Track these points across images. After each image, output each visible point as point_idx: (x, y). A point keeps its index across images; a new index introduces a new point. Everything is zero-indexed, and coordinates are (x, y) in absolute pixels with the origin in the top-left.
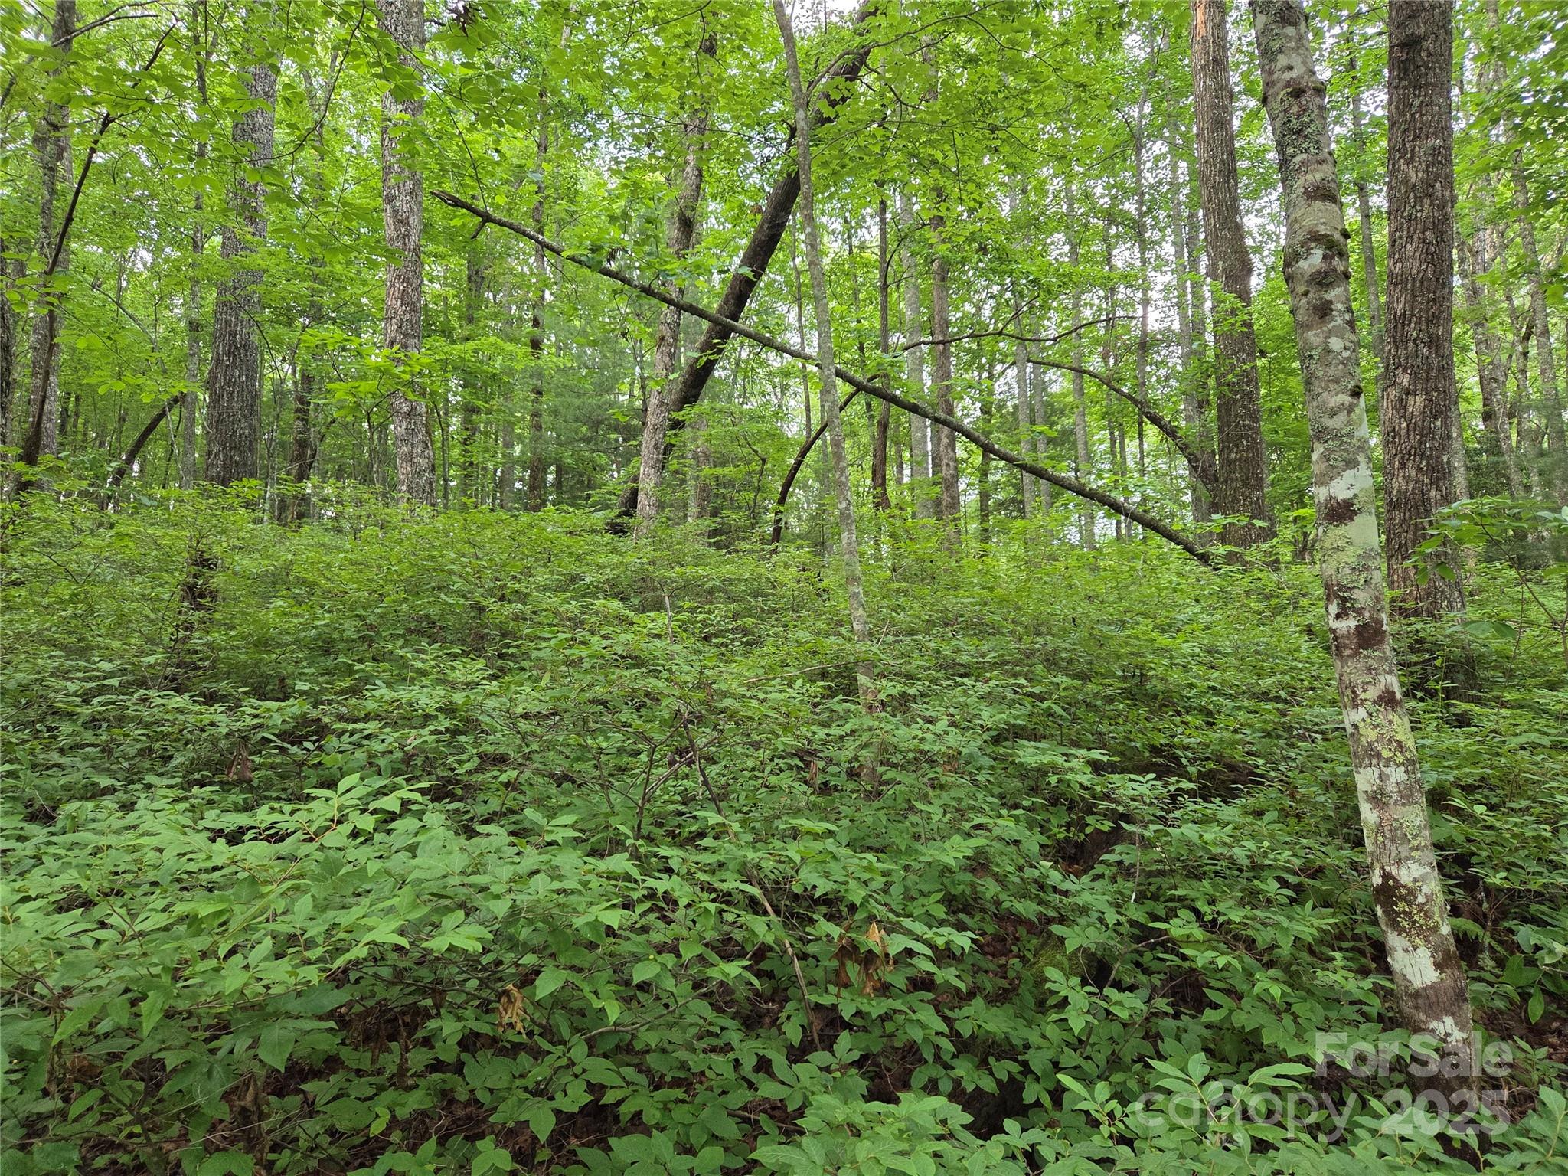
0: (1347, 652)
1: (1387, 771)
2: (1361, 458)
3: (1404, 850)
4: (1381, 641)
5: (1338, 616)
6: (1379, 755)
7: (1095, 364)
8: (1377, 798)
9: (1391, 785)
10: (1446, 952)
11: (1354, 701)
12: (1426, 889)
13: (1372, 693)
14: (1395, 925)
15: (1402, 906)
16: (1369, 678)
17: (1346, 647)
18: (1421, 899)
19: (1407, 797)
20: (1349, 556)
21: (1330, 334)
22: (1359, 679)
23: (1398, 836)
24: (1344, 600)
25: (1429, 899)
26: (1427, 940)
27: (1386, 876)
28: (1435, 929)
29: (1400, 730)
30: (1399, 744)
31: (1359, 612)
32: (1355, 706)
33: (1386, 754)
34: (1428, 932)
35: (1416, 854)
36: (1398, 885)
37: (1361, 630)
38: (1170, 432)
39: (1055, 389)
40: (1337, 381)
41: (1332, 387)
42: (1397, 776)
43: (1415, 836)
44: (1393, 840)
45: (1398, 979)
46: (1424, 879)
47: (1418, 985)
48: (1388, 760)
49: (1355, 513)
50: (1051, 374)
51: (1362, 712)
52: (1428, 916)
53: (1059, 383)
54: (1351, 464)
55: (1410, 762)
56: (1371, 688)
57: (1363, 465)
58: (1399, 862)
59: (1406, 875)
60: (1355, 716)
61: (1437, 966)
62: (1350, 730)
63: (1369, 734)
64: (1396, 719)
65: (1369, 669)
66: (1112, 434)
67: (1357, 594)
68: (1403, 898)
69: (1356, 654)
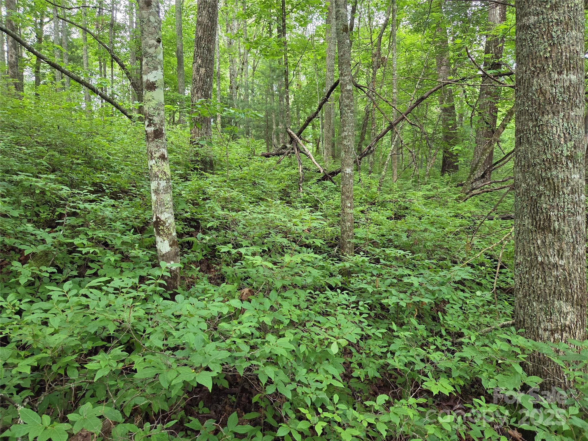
0: (150, 139)
1: (160, 182)
2: (159, 67)
3: (163, 209)
4: (162, 137)
5: (148, 126)
6: (158, 177)
7: (92, 29)
8: (156, 192)
9: (161, 187)
10: (174, 241)
11: (151, 157)
12: (169, 221)
13: (158, 155)
14: (158, 234)
15: (161, 227)
16: (157, 149)
17: (150, 137)
18: (167, 225)
19: (166, 191)
20: (153, 104)
21: (150, 14)
22: (154, 149)
23: (162, 204)
24: (150, 120)
25: (170, 224)
26: (168, 237)
27: (157, 218)
28: (171, 234)
29: (166, 168)
30: (165, 172)
31: (155, 125)
32: (152, 159)
33: (160, 176)
34: (168, 235)
35: (167, 210)
36: (161, 220)
37: (155, 131)
38: (122, 67)
39: (75, 36)
40: (152, 34)
41: (150, 36)
42: (163, 183)
43: (167, 204)
44: (160, 205)
45: (159, 252)
46: (169, 218)
47: (164, 253)
48: (161, 178)
49: (156, 87)
50: (73, 29)
51: (154, 161)
52: (169, 230)
53: (76, 35)
54: (156, 68)
55: (168, 179)
56: (157, 153)
57: (160, 70)
58: (161, 213)
59: (163, 217)
60: (152, 163)
61: (170, 246)
62: (150, 168)
63: (155, 169)
64: (165, 164)
65: (157, 146)
66: (100, 63)
67: (155, 118)
68: (162, 225)
69: (153, 140)
